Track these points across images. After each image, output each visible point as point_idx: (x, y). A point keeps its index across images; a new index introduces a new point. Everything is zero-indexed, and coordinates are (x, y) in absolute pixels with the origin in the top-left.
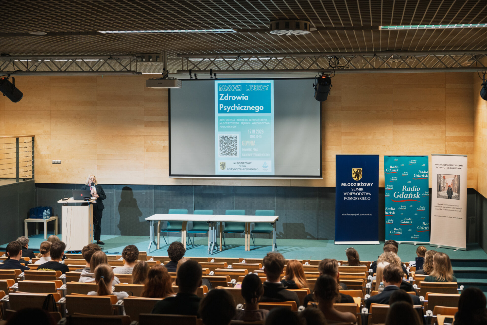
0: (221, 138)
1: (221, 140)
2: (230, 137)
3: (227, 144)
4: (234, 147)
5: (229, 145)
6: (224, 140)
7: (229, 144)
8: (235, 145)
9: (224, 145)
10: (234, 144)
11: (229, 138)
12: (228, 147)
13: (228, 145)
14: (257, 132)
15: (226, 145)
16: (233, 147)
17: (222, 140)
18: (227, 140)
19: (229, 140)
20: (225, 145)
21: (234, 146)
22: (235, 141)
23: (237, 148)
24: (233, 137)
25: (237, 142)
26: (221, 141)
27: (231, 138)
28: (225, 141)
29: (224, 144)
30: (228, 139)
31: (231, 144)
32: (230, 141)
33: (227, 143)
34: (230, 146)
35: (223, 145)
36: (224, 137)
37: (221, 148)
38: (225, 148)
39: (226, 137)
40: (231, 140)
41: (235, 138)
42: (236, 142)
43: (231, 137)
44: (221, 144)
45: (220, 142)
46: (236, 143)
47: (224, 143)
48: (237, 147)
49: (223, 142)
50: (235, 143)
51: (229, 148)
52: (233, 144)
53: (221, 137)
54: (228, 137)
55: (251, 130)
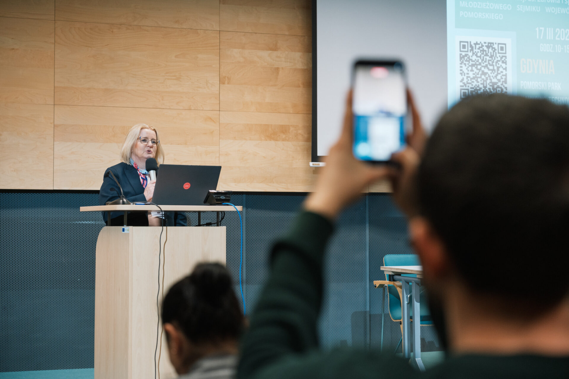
0: (464, 47)
1: (464, 54)
2: (488, 47)
3: (479, 67)
4: (499, 77)
5: (486, 70)
6: (470, 54)
7: (486, 66)
8: (501, 69)
9: (472, 70)
10: (498, 68)
11: (485, 48)
12: (483, 77)
13: (483, 69)
14: (559, 37)
15: (476, 68)
16: (496, 76)
17: (466, 55)
18: (479, 54)
19: (487, 55)
20: (474, 68)
21: (498, 74)
22: (501, 58)
23: (506, 79)
24: (496, 46)
25: (506, 63)
26: (464, 57)
27: (490, 50)
28: (474, 58)
29: (473, 65)
30: (483, 50)
31: (491, 68)
32: (488, 58)
33: (480, 64)
34: (489, 72)
35: (470, 68)
36: (471, 46)
37: (465, 78)
38: (474, 78)
39: (478, 46)
40: (491, 57)
41: (502, 49)
42: (503, 62)
43: (490, 45)
44: (463, 65)
45: (461, 58)
46: (504, 65)
47: (471, 63)
48: (506, 75)
49: (469, 60)
50: (500, 63)
51: (487, 78)
52: (496, 68)
53: (463, 45)
54: (482, 46)
55: (543, 29)
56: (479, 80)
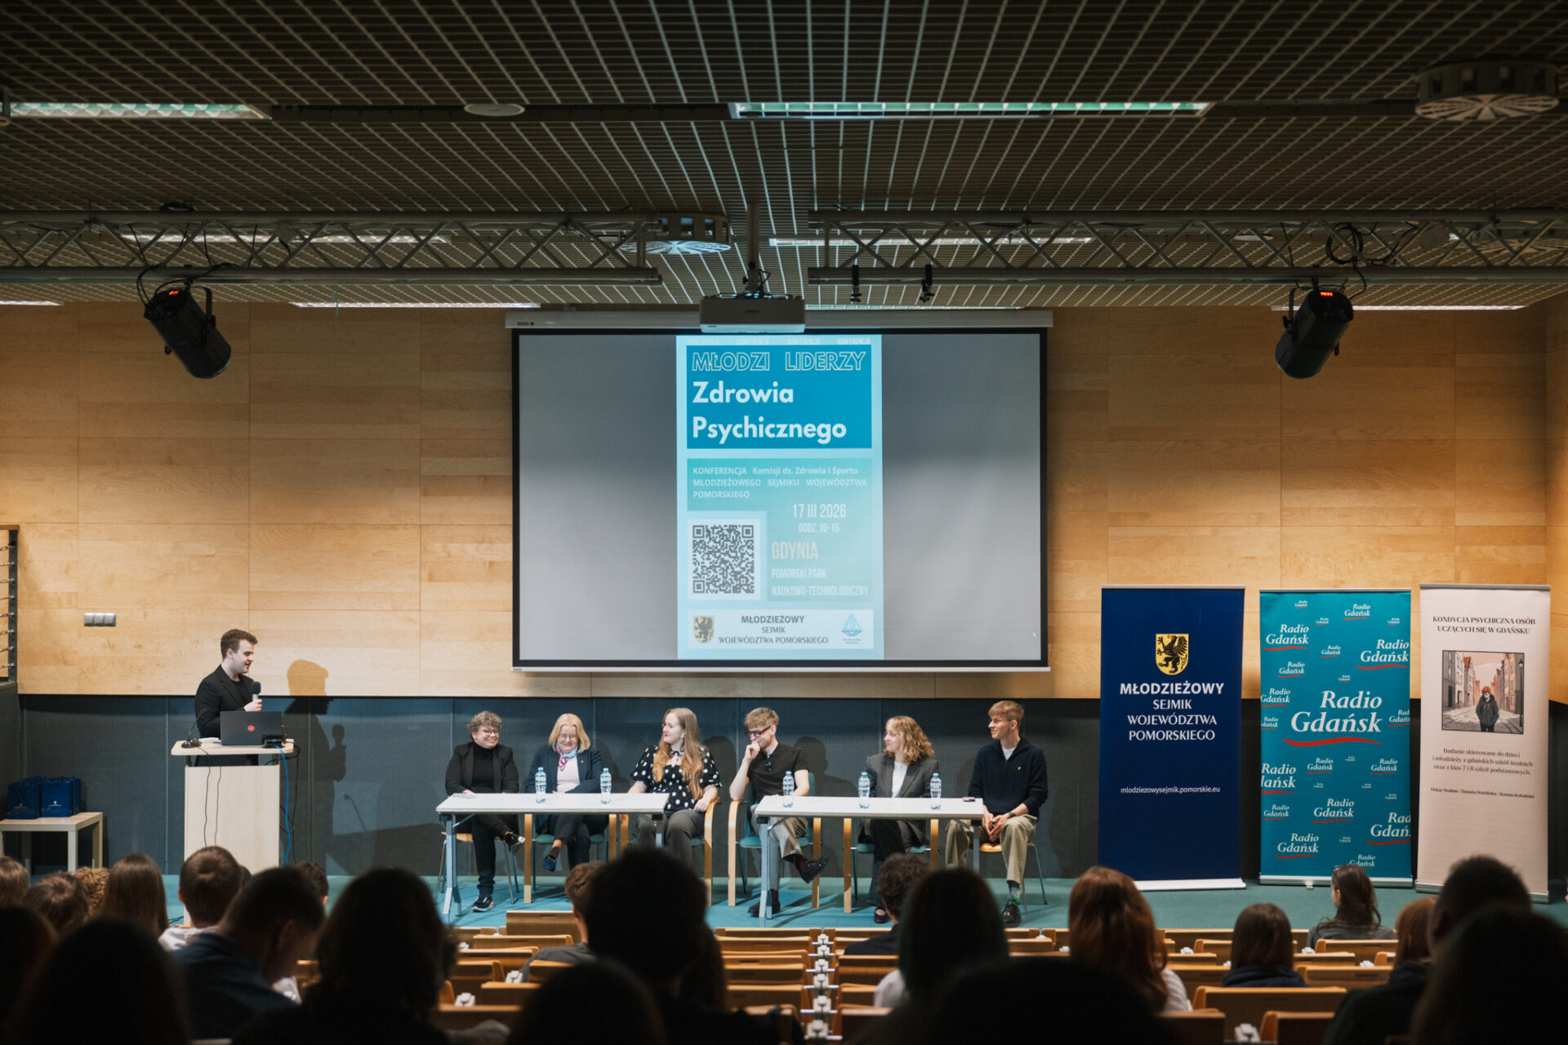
0: (699, 532)
1: (698, 540)
2: (729, 531)
3: (718, 554)
4: (743, 565)
5: (727, 558)
6: (707, 540)
7: (727, 553)
8: (746, 556)
9: (708, 559)
10: (742, 555)
11: (726, 532)
12: (723, 565)
13: (722, 556)
14: (825, 513)
15: (714, 556)
16: (739, 565)
17: (701, 542)
18: (717, 540)
19: (728, 540)
20: (711, 556)
21: (742, 561)
22: (747, 543)
23: (752, 567)
24: (740, 529)
25: (752, 548)
26: (698, 543)
27: (732, 534)
28: (711, 544)
29: (709, 553)
30: (723, 535)
31: (733, 554)
32: (729, 544)
33: (719, 551)
34: (731, 560)
35: (706, 556)
36: (708, 531)
37: (699, 567)
38: (711, 567)
39: (716, 530)
40: (734, 542)
41: (748, 532)
42: (749, 547)
43: (732, 529)
44: (697, 553)
45: (694, 546)
46: (750, 551)
47: (707, 550)
48: (752, 563)
49: (705, 546)
50: (745, 549)
51: (728, 567)
52: (739, 555)
53: (697, 530)
54: (722, 530)
55: (802, 505)
56: (717, 569)
